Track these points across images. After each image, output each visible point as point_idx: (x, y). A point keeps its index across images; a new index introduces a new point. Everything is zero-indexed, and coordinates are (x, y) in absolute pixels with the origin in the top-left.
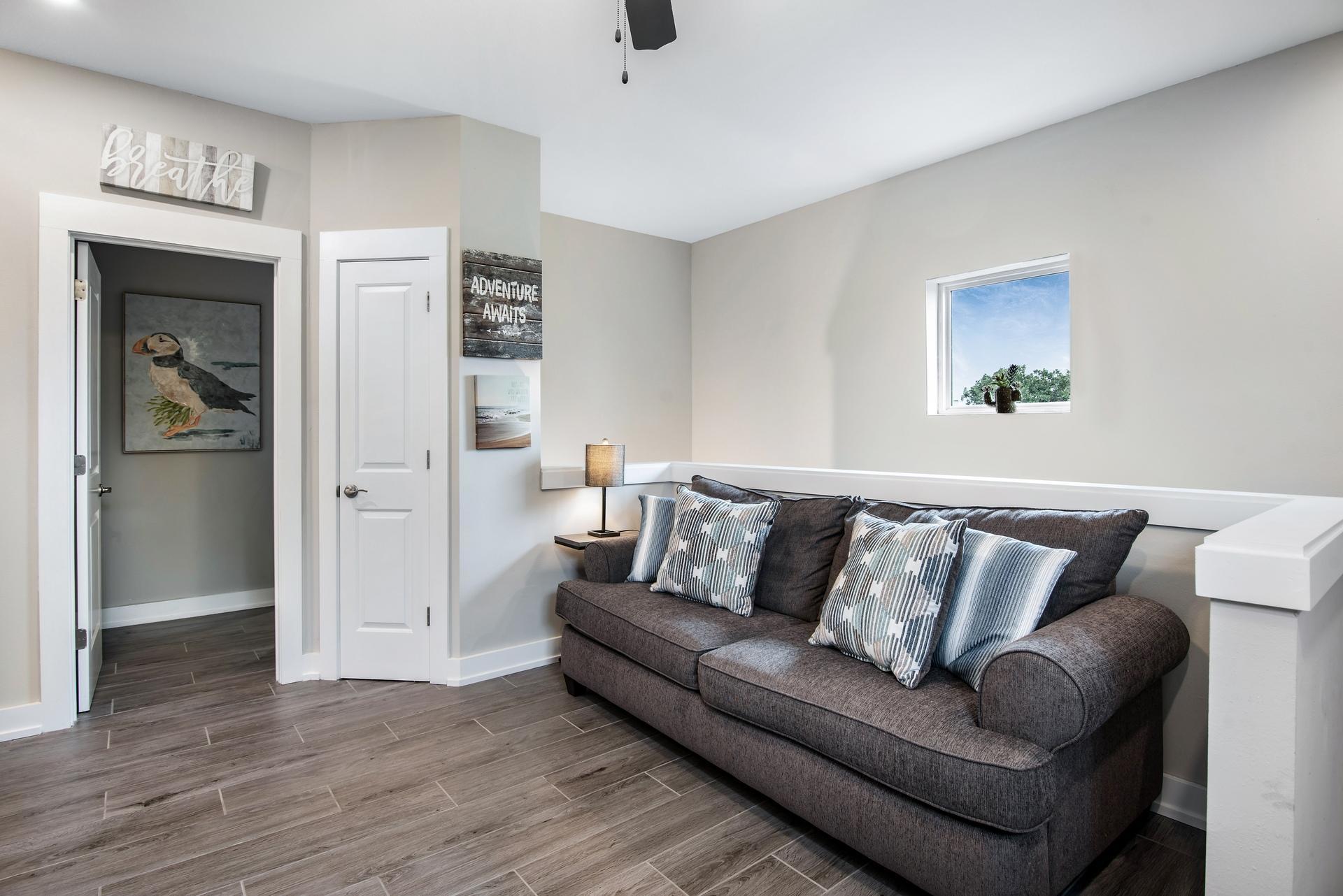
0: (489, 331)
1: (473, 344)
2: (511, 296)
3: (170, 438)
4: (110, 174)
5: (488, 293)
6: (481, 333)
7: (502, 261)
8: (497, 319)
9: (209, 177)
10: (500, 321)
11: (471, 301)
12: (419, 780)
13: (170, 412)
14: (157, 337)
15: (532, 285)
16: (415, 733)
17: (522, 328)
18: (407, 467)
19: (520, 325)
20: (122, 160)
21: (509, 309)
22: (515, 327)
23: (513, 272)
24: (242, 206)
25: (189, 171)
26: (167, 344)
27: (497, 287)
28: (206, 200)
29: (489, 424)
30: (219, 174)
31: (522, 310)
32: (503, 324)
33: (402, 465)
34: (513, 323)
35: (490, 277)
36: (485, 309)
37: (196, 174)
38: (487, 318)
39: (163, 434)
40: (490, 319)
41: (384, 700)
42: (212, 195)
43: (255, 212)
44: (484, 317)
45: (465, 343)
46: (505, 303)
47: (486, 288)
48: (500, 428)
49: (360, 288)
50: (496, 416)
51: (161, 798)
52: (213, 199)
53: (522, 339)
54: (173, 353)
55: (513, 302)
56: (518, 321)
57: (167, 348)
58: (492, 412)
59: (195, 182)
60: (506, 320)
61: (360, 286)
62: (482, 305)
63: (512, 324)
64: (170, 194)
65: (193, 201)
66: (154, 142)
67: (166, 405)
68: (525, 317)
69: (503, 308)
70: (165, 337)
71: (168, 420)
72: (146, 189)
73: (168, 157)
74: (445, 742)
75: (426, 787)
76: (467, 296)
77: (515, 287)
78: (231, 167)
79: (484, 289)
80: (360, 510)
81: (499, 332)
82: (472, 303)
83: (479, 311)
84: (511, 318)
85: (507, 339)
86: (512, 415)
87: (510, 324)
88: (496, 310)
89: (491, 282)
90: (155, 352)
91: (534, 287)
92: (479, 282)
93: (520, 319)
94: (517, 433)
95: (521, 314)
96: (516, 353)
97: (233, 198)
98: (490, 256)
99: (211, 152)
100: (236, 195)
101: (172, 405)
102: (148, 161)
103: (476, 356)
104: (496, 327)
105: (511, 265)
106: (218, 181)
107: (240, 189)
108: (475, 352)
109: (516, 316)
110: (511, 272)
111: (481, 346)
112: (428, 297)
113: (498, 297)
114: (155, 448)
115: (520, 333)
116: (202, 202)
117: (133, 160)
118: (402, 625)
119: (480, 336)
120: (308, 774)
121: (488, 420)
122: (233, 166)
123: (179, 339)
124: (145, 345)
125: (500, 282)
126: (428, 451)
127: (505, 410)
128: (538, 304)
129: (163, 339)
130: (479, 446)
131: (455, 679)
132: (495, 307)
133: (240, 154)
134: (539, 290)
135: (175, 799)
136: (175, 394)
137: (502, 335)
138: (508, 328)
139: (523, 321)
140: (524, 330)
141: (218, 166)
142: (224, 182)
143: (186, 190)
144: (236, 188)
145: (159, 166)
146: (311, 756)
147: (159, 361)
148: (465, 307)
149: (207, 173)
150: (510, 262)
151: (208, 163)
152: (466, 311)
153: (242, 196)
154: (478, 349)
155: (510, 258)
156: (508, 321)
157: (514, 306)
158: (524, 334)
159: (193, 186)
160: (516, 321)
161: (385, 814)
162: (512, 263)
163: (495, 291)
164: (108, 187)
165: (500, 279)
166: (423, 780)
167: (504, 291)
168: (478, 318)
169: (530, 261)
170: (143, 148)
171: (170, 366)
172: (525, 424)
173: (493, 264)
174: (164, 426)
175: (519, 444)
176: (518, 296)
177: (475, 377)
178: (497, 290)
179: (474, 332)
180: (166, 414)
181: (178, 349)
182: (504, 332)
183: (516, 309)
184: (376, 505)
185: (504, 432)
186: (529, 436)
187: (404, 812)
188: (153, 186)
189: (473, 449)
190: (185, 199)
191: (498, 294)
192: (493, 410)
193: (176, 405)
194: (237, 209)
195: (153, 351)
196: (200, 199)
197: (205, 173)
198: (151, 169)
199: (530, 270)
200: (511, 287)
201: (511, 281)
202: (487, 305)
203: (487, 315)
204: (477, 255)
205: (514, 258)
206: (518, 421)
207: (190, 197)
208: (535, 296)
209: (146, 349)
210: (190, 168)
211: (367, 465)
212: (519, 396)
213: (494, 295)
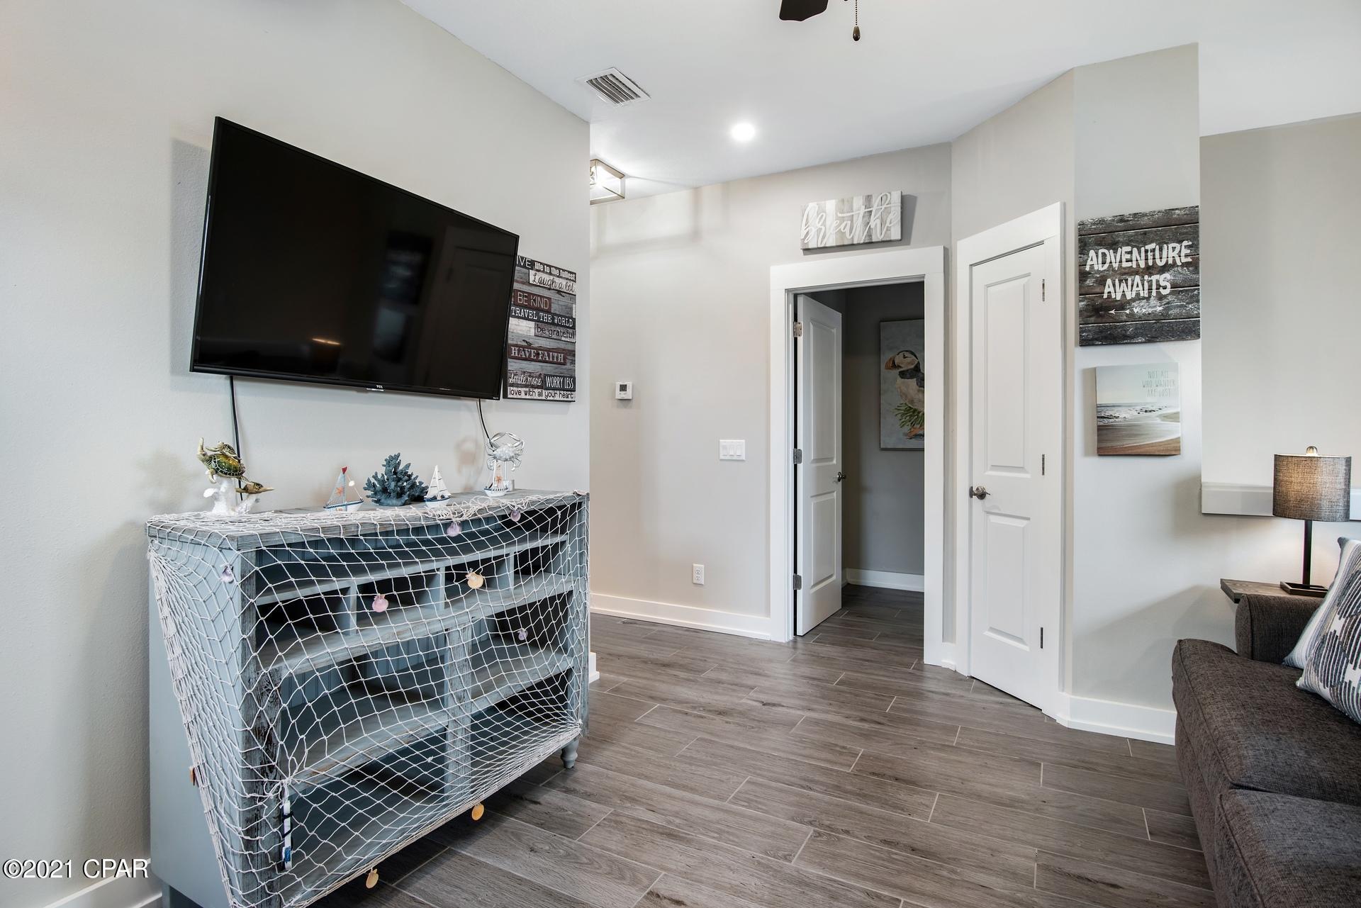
0: (1113, 312)
1: (1090, 331)
2: (1147, 263)
3: (911, 439)
4: (806, 242)
5: (1111, 266)
6: (1101, 316)
7: (1131, 223)
8: (1124, 295)
9: (868, 221)
10: (1129, 297)
11: (1085, 281)
12: (927, 784)
13: (911, 416)
14: (901, 354)
15: (1180, 242)
16: (973, 746)
17: (1165, 301)
18: (1026, 472)
19: (1160, 297)
20: (813, 228)
21: (1143, 281)
22: (1153, 301)
23: (1149, 232)
24: (893, 238)
25: (854, 221)
26: (908, 360)
27: (1123, 256)
28: (866, 241)
29: (1112, 426)
30: (875, 216)
31: (1165, 279)
32: (1133, 300)
33: (1021, 469)
34: (1150, 297)
35: (1114, 246)
36: (1107, 286)
37: (859, 222)
38: (1110, 296)
39: (906, 435)
40: (1113, 297)
41: (984, 708)
42: (871, 236)
43: (905, 238)
44: (1105, 296)
45: (1082, 331)
46: (1137, 273)
47: (1108, 261)
48: (1131, 429)
49: (989, 288)
50: (1124, 415)
51: (774, 705)
52: (871, 239)
53: (1164, 315)
54: (913, 366)
55: (1149, 270)
56: (1159, 293)
57: (909, 363)
58: (1117, 411)
59: (858, 229)
60: (1138, 294)
61: (988, 286)
62: (1102, 282)
63: (1148, 299)
64: (842, 244)
65: (859, 244)
66: (831, 205)
67: (909, 410)
68: (1169, 286)
69: (1133, 281)
70: (907, 354)
71: (909, 423)
72: (827, 246)
73: (840, 215)
74: (989, 768)
75: (923, 792)
76: (1083, 275)
77: (1153, 250)
78: (883, 207)
79: (1104, 263)
80: (988, 513)
81: (1128, 312)
82: (1088, 282)
83: (1098, 290)
84: (1146, 292)
85: (1140, 319)
86: (1148, 414)
87: (1144, 298)
88: (1124, 284)
89: (1115, 252)
90: (901, 367)
91: (1185, 243)
92: (1097, 256)
93: (1161, 290)
94: (1161, 437)
95: (1162, 284)
96: (1154, 334)
97: (885, 233)
98: (1114, 220)
99: (869, 199)
100: (888, 229)
101: (912, 410)
102: (828, 223)
103: (1093, 345)
104: (1122, 305)
105: (1144, 225)
106: (875, 222)
107: (890, 223)
108: (1093, 339)
109: (1154, 287)
110: (1145, 233)
111: (1101, 332)
112: (1044, 285)
113: (1125, 268)
114: (901, 446)
115: (1161, 308)
116: (864, 244)
117: (819, 226)
118: (1020, 640)
119: (1099, 320)
120: (861, 735)
121: (1111, 420)
122: (885, 206)
123: (917, 355)
124: (894, 362)
125: (1129, 249)
126: (1043, 456)
127: (1138, 408)
128: (1194, 265)
129: (906, 356)
130: (1104, 450)
131: (1065, 718)
132: (1120, 281)
133: (890, 193)
134: (1194, 247)
135: (780, 709)
136: (915, 401)
137: (1132, 315)
138: (1142, 304)
139: (1164, 292)
140: (1168, 303)
141: (874, 209)
142: (878, 222)
143: (852, 238)
144: (888, 224)
145: (834, 225)
146: (879, 723)
147: (903, 375)
148: (1081, 287)
149: (866, 218)
150: (1145, 221)
151: (867, 210)
152: (1083, 292)
153: (892, 229)
154: (1096, 336)
155: (1144, 215)
156: (1142, 295)
157: (1150, 275)
158: (1167, 309)
159: (857, 233)
160: (1154, 293)
161: (872, 792)
162: (1148, 222)
163: (1121, 262)
164: (807, 251)
165: (1128, 245)
166: (931, 786)
167: (1134, 259)
168: (1096, 299)
169: (1177, 211)
170: (824, 214)
171: (911, 377)
172: (1170, 425)
173: (1118, 229)
174: (907, 429)
175: (1159, 451)
176: (1158, 261)
177: (1095, 369)
178: (1124, 260)
179: (1090, 316)
180: (908, 418)
181: (916, 363)
182: (1135, 311)
183: (1154, 278)
184: (1000, 510)
185: (1136, 435)
186: (1177, 440)
187: (886, 800)
188: (831, 242)
189: (1092, 455)
190: (853, 245)
191: (1125, 265)
192: (1119, 409)
193: (915, 410)
194: (890, 241)
195: (899, 367)
196: (862, 242)
197: (865, 219)
198: (830, 229)
199: (1177, 223)
200: (1146, 251)
201: (1145, 244)
202: (1109, 282)
203: (1110, 292)
204: (1094, 224)
205: (1152, 214)
206: (1159, 421)
207: (855, 242)
208: (1186, 256)
209: (894, 366)
210: (855, 218)
211: (995, 467)
212: (1160, 389)
213: (1120, 267)
